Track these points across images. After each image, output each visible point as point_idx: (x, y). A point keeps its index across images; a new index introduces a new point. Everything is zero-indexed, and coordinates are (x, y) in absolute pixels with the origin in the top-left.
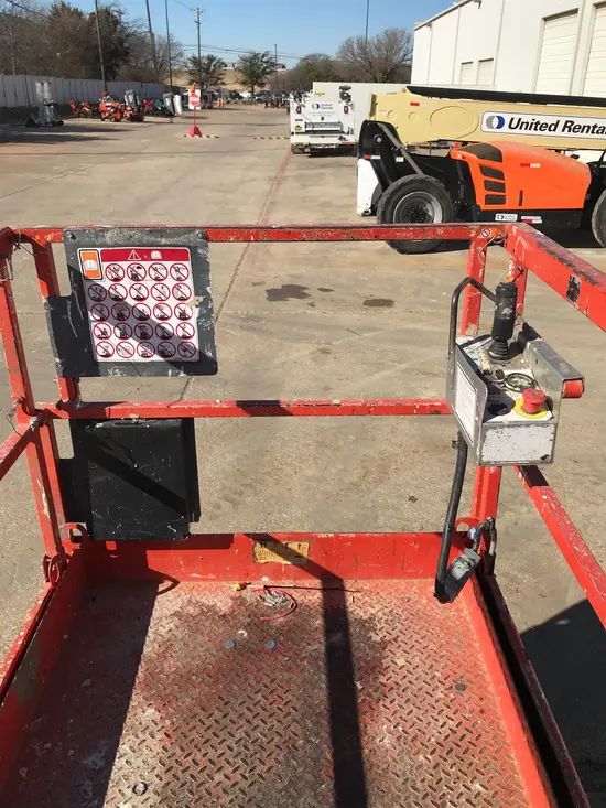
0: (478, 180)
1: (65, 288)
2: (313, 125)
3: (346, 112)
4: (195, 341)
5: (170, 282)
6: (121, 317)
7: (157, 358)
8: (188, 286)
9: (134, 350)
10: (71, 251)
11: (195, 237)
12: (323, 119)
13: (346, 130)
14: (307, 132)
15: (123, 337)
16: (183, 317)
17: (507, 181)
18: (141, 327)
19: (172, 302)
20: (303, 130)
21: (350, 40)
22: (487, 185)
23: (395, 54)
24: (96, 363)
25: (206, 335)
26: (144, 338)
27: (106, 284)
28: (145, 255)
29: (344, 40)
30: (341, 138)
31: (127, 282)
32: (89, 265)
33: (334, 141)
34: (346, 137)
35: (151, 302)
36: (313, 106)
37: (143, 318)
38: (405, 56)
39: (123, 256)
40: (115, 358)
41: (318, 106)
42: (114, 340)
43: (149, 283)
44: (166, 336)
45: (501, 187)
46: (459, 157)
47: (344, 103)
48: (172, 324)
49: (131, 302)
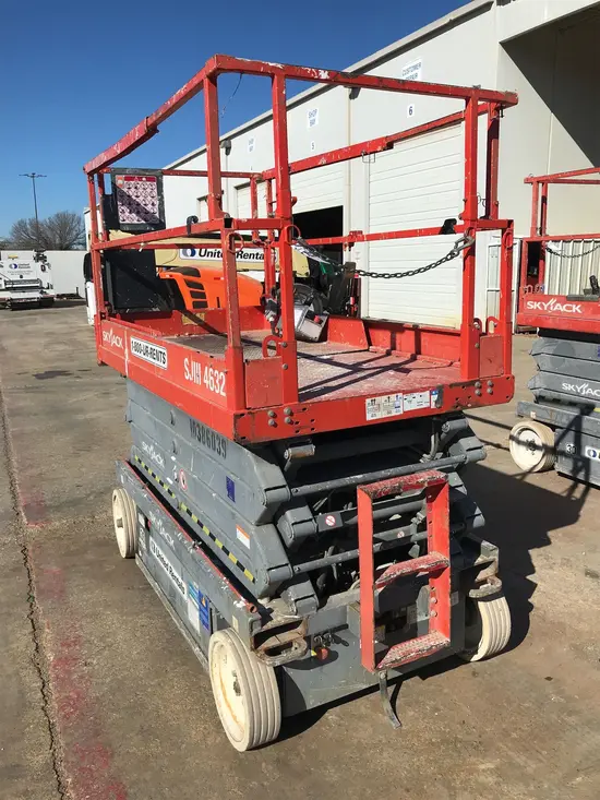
0: (185, 291)
1: (109, 191)
2: (13, 282)
3: (43, 270)
4: (157, 215)
5: (149, 190)
6: (130, 204)
7: (143, 222)
8: (155, 193)
9: (133, 219)
10: (113, 176)
11: (158, 173)
12: (21, 277)
13: (45, 286)
14: (7, 289)
15: (130, 212)
16: (153, 204)
17: (206, 290)
18: (136, 208)
19: (149, 198)
20: (3, 287)
21: (22, 221)
22: (193, 294)
23: (68, 234)
24: (119, 224)
25: (162, 212)
26: (138, 213)
27: (125, 190)
28: (140, 179)
29: (16, 222)
30: (42, 292)
31: (133, 190)
32: (119, 182)
33: (36, 295)
34: (47, 291)
35: (141, 198)
36: (10, 266)
37: (138, 204)
38: (78, 235)
39: (132, 179)
40: (127, 222)
41: (16, 267)
42: (127, 214)
43: (141, 190)
44: (147, 213)
45: (203, 295)
46: (168, 276)
47: (40, 263)
48: (149, 208)
49: (134, 198)
